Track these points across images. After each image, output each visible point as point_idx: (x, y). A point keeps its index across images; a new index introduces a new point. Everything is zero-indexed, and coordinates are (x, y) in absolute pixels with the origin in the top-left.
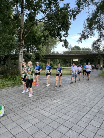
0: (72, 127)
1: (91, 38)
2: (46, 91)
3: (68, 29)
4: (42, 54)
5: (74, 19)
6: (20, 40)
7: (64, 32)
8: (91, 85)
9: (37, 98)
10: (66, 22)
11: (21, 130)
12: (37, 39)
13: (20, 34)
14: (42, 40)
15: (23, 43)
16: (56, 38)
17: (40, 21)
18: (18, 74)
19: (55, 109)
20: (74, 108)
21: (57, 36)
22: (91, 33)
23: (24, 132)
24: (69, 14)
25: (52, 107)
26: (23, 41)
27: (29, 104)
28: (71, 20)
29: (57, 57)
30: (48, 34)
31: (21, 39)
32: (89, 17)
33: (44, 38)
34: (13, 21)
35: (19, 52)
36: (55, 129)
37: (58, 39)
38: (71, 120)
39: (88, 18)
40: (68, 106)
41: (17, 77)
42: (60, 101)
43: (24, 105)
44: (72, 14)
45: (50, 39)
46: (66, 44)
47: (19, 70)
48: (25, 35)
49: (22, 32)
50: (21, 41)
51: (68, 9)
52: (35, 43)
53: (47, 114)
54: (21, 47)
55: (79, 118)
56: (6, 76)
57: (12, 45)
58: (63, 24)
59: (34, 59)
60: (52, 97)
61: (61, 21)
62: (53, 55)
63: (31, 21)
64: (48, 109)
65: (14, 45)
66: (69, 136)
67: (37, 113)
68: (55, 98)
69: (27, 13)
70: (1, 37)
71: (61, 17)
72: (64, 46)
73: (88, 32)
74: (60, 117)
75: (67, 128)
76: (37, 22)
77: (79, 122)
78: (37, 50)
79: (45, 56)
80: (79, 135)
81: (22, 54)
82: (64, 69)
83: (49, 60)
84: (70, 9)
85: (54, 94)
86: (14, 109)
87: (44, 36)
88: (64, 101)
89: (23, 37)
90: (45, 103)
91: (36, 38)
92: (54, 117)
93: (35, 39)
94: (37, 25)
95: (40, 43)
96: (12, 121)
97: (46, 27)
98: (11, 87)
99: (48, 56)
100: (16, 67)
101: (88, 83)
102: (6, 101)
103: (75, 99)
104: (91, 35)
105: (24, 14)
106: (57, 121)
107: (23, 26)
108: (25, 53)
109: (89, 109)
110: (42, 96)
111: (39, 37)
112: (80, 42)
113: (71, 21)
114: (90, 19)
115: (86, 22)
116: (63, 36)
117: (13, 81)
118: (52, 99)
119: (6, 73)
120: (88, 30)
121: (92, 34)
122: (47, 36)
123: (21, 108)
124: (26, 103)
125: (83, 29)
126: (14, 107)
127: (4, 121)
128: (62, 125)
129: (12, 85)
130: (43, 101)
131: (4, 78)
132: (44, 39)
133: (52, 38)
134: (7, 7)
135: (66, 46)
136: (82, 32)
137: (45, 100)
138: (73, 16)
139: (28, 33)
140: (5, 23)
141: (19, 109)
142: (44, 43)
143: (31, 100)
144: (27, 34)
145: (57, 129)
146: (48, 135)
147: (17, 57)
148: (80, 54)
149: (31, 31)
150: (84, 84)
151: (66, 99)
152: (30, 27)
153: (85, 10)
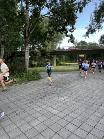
0: (81, 125)
1: (98, 31)
2: (53, 88)
3: (75, 24)
4: (48, 50)
5: (80, 12)
6: (25, 37)
7: (70, 26)
8: (99, 81)
9: (44, 95)
10: (72, 16)
11: (30, 127)
12: (42, 36)
13: (26, 31)
14: (47, 36)
15: (29, 39)
16: (62, 33)
17: (45, 16)
18: (25, 71)
19: (62, 106)
20: (82, 106)
21: (63, 32)
22: (98, 26)
23: (33, 129)
24: (75, 8)
25: (59, 104)
26: (29, 38)
27: (37, 101)
28: (77, 13)
29: (63, 53)
30: (53, 30)
31: (27, 35)
32: (96, 9)
33: (49, 33)
34: (19, 18)
35: (25, 49)
36: (63, 127)
37: (64, 34)
38: (79, 118)
39: (95, 11)
40: (76, 104)
41: (24, 74)
42: (67, 98)
43: (32, 102)
44: (79, 7)
45: (55, 34)
46: (72, 39)
47: (25, 67)
48: (30, 32)
49: (28, 28)
50: (27, 38)
51: (74, 2)
52: (40, 40)
53: (55, 112)
54: (27, 44)
55: (87, 117)
56: (14, 73)
57: (18, 42)
58: (69, 18)
59: (40, 55)
60: (59, 94)
61: (66, 15)
62: (59, 51)
63: (36, 17)
64: (55, 107)
65: (20, 42)
66: (77, 135)
67: (44, 110)
68: (62, 95)
69: (31, 9)
70: (7, 34)
71: (67, 11)
72: (70, 41)
73: (96, 26)
74: (67, 115)
75: (76, 127)
76: (42, 18)
77: (87, 121)
78: (43, 46)
79: (50, 52)
80: (88, 134)
81: (28, 51)
82: (70, 65)
83: (55, 56)
84: (76, 2)
85: (61, 91)
86: (22, 106)
87: (49, 32)
88: (71, 99)
89: (29, 33)
90: (52, 100)
91: (41, 34)
92: (61, 115)
93: (41, 36)
94: (42, 20)
95: (45, 39)
96: (20, 118)
97: (51, 22)
98: (19, 84)
99: (54, 52)
100: (22, 64)
101: (95, 80)
102: (14, 98)
103: (83, 96)
104: (99, 29)
105: (29, 9)
106: (65, 118)
107: (28, 22)
108: (31, 50)
109: (97, 107)
110: (49, 93)
111: (44, 34)
112: (87, 37)
113: (77, 15)
114: (97, 11)
115: (93, 14)
116: (69, 31)
117: (21, 78)
118: (59, 97)
119: (13, 70)
120: (96, 23)
121: (100, 27)
122: (53, 32)
123: (29, 105)
124: (34, 100)
125: (90, 23)
126: (22, 104)
127: (14, 118)
128: (70, 123)
129: (19, 82)
130: (51, 98)
131: (12, 75)
132: (50, 35)
133: (58, 34)
134: (12, 4)
135: (72, 42)
136: (89, 26)
137: (52, 97)
138: (79, 9)
139: (34, 30)
140: (10, 20)
141: (27, 106)
142: (50, 39)
143: (38, 97)
144: (32, 31)
145: (65, 127)
146: (56, 133)
147: (23, 54)
148: (87, 49)
149: (36, 27)
150: (92, 81)
151: (73, 97)
152: (35, 23)
153: (92, 2)
